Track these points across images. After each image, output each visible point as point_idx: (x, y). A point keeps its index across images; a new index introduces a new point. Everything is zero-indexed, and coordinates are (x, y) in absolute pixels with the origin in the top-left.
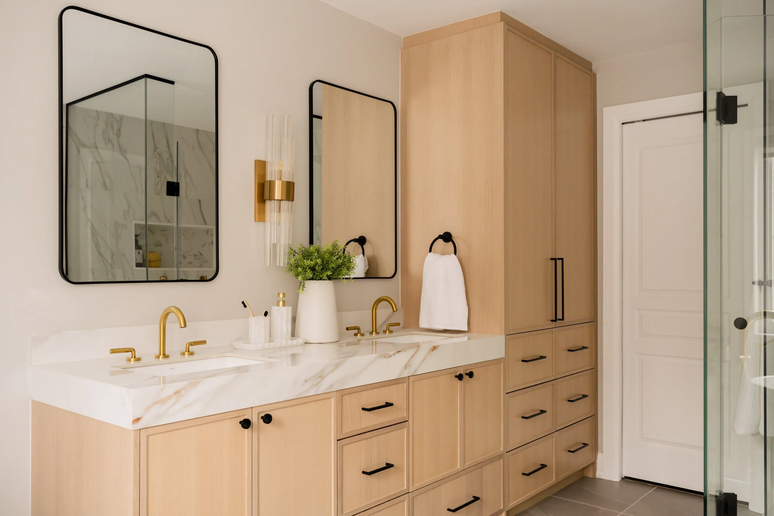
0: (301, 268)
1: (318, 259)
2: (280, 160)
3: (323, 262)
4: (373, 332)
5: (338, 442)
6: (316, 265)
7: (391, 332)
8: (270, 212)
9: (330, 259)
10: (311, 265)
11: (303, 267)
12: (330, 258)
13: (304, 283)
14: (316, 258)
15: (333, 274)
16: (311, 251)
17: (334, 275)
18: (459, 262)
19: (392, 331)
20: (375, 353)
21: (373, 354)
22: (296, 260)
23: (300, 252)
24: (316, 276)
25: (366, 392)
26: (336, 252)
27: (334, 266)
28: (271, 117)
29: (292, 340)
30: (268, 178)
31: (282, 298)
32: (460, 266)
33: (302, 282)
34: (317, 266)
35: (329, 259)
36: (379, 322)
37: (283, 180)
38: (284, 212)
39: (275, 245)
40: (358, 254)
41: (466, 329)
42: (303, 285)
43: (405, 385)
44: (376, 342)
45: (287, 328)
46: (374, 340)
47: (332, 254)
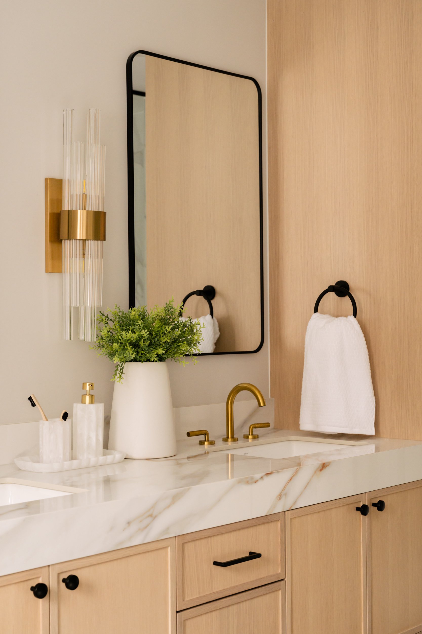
0: (118, 343)
1: (143, 331)
2: (84, 179)
3: (151, 334)
4: (228, 438)
5: (178, 614)
6: (140, 339)
7: (256, 437)
8: (70, 258)
9: (162, 329)
10: (132, 339)
11: (121, 342)
12: (162, 326)
13: (121, 366)
14: (140, 329)
15: (166, 351)
16: (132, 317)
17: (169, 354)
18: (361, 329)
19: (258, 435)
20: (232, 477)
21: (228, 478)
22: (109, 332)
23: (116, 318)
24: (140, 355)
25: (219, 537)
26: (170, 317)
27: (168, 341)
28: (70, 112)
29: (104, 455)
30: (66, 207)
31: (89, 390)
32: (363, 335)
33: (119, 365)
34: (142, 340)
35: (160, 329)
36: (237, 422)
37: (89, 208)
38: (90, 258)
39: (77, 310)
40: (204, 315)
41: (373, 432)
42: (121, 369)
43: (279, 524)
44: (232, 455)
45: (97, 436)
46: (230, 452)
47: (165, 321)
